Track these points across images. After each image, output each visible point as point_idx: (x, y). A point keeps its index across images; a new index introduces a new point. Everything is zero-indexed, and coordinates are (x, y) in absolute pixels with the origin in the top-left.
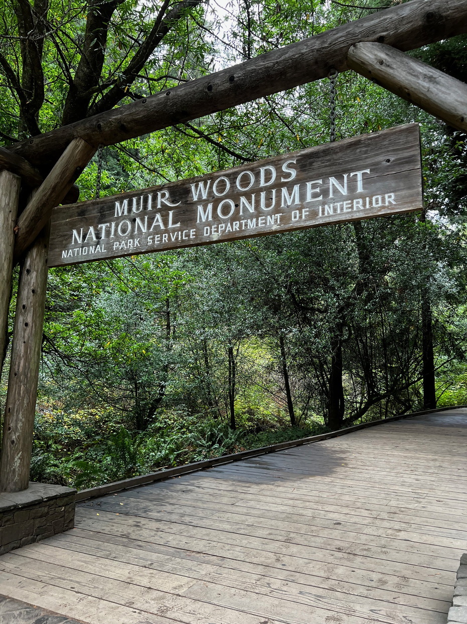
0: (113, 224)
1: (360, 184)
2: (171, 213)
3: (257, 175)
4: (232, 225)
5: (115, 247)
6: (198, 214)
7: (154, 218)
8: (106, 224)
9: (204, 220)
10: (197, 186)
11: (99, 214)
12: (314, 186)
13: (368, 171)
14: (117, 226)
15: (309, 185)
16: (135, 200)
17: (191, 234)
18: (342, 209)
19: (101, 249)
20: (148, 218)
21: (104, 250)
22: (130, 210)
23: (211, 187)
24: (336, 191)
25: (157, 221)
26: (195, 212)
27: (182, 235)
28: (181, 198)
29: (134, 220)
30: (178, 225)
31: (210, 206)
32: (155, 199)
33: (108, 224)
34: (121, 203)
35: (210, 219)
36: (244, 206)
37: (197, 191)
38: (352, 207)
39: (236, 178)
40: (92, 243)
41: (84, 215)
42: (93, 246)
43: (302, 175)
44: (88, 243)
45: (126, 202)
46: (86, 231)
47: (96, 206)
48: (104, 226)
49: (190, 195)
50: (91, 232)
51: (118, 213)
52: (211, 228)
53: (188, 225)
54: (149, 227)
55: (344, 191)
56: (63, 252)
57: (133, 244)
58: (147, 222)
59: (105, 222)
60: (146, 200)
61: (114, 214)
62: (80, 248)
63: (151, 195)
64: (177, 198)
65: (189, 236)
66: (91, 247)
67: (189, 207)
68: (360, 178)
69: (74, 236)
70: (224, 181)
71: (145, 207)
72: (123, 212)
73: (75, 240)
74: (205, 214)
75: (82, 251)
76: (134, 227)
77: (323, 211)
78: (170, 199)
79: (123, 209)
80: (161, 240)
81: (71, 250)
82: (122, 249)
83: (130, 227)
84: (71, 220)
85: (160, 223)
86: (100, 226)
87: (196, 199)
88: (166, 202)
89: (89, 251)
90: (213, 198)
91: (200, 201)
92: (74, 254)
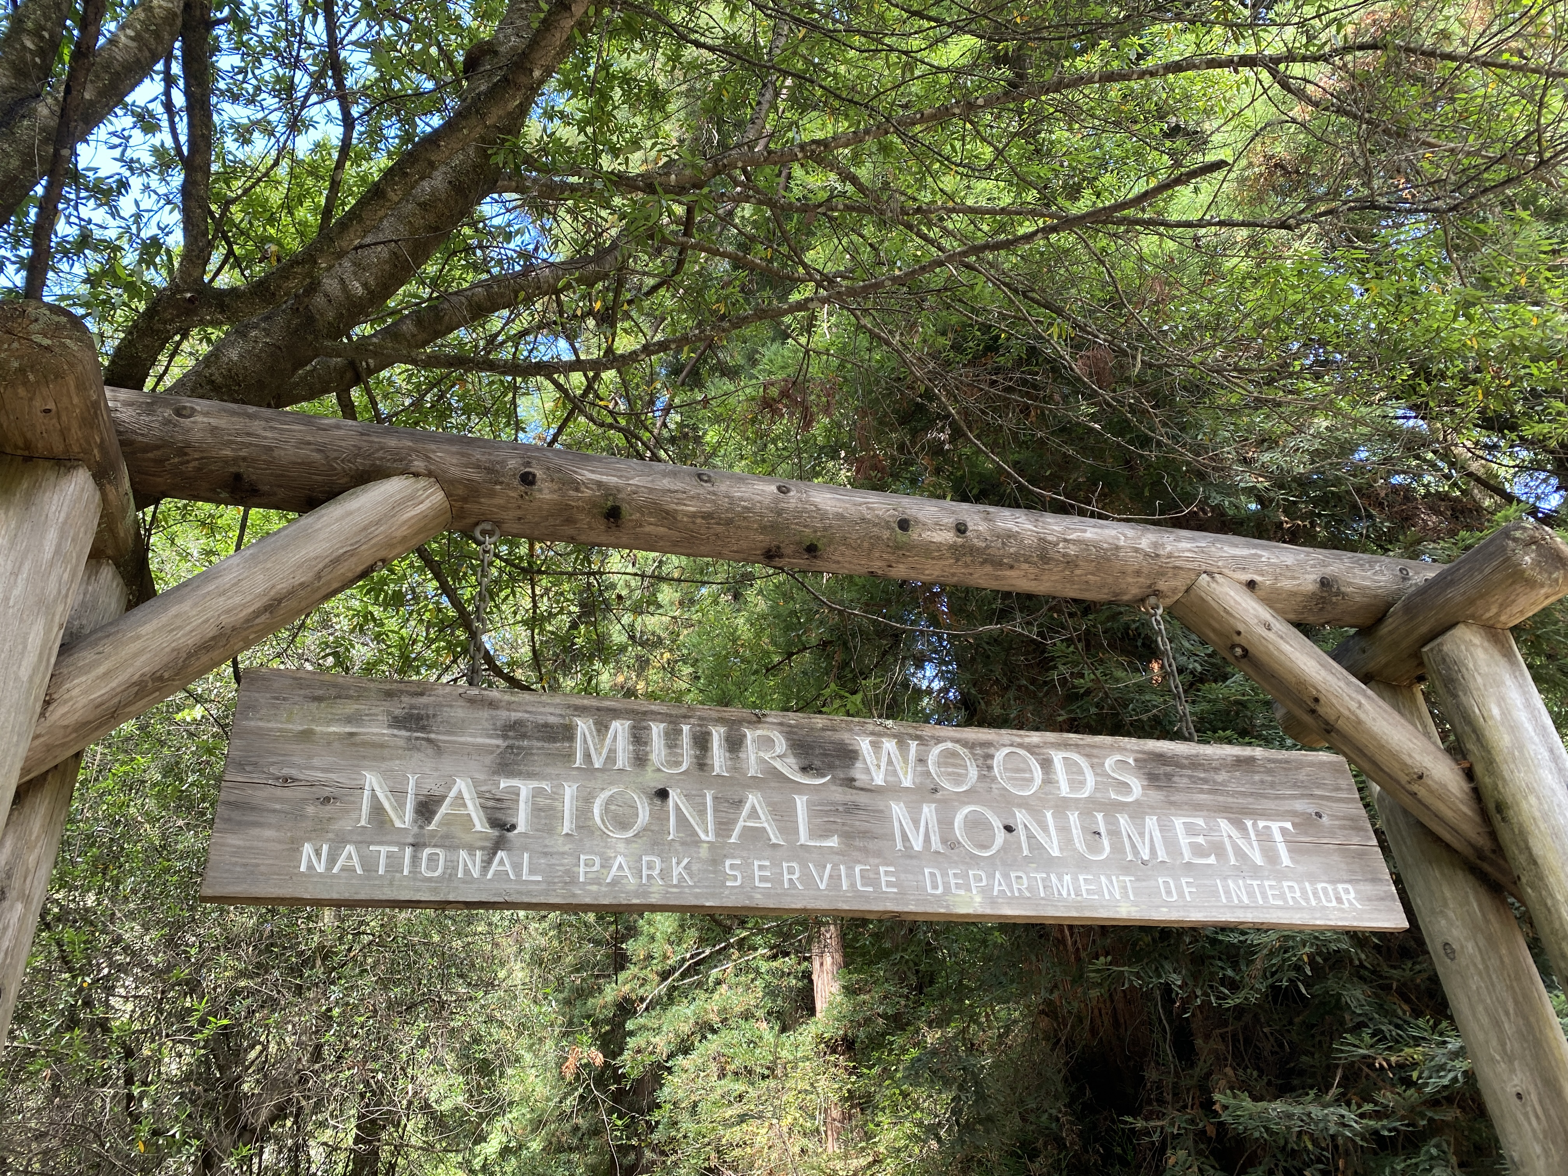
0: (569, 791)
1: (1282, 850)
2: (801, 802)
3: (1046, 764)
4: (1006, 877)
5: (582, 869)
6: (896, 824)
7: (739, 803)
8: (535, 784)
9: (917, 845)
10: (878, 746)
11: (499, 742)
12: (1190, 830)
13: (1288, 825)
14: (587, 798)
15: (1178, 822)
16: (657, 730)
17: (883, 879)
18: (1264, 895)
19: (517, 867)
20: (715, 798)
21: (531, 872)
22: (640, 760)
23: (921, 761)
24: (1240, 853)
25: (754, 815)
26: (883, 816)
27: (851, 876)
28: (831, 767)
29: (663, 794)
30: (833, 842)
31: (928, 811)
32: (734, 744)
33: (546, 785)
34: (602, 728)
35: (936, 843)
36: (1030, 836)
37: (878, 759)
39: (992, 757)
40: (467, 838)
41: (423, 729)
42: (471, 849)
43: (1156, 796)
44: (446, 836)
45: (620, 728)
46: (432, 786)
47: (485, 714)
48: (525, 788)
49: (859, 765)
50: (460, 797)
51: (587, 756)
52: (945, 875)
53: (865, 850)
54: (724, 827)
55: (1259, 860)
56: (308, 849)
57: (665, 874)
58: (716, 810)
59: (530, 776)
60: (702, 742)
61: (570, 756)
62: (402, 845)
63: (717, 734)
64: (817, 763)
65: (874, 882)
66: (463, 854)
67: (862, 799)
68: (1278, 837)
69: (367, 793)
70: (954, 754)
71: (702, 764)
72: (611, 758)
73: (377, 809)
74: (917, 829)
75: (415, 860)
76: (660, 818)
77: (1227, 892)
78: (791, 760)
79: (612, 751)
80: (777, 880)
81: (350, 848)
82: (615, 882)
83: (644, 813)
84: (352, 734)
85: (765, 822)
86: (504, 783)
87: (879, 780)
88: (778, 764)
89: (452, 866)
90: (935, 791)
91: (893, 790)
92: (369, 865)
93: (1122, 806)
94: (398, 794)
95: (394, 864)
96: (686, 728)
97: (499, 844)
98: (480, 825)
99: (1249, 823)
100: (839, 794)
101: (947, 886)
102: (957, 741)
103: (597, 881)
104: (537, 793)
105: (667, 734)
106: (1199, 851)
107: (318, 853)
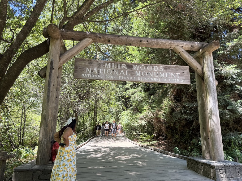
0: (105, 70)
1: (178, 76)
2: (127, 71)
3: (153, 67)
4: (147, 78)
5: (106, 77)
7: (121, 71)
9: (138, 75)
10: (135, 66)
11: (98, 65)
12: (168, 74)
13: (179, 74)
14: (106, 71)
15: (167, 73)
16: (113, 64)
17: (134, 78)
18: (174, 81)
20: (118, 71)
22: (111, 67)
23: (140, 67)
24: (173, 76)
26: (135, 72)
27: (131, 78)
28: (130, 68)
29: (113, 70)
30: (130, 75)
31: (140, 72)
32: (121, 65)
34: (108, 64)
35: (140, 75)
36: (150, 75)
38: (177, 81)
39: (147, 67)
40: (96, 74)
41: (91, 64)
42: (96, 75)
43: (165, 70)
44: (94, 74)
45: (110, 64)
46: (93, 69)
47: (97, 62)
48: (101, 69)
49: (133, 67)
50: (95, 70)
51: (106, 66)
52: (140, 78)
53: (133, 76)
54: (119, 73)
55: (175, 77)
56: (82, 74)
57: (113, 77)
58: (118, 72)
59: (101, 68)
60: (117, 65)
61: (105, 67)
62: (90, 74)
63: (119, 64)
64: (129, 67)
65: (133, 79)
66: (95, 75)
67: (133, 71)
68: (178, 75)
69: (87, 70)
70: (143, 66)
71: (117, 67)
72: (109, 67)
73: (88, 71)
74: (138, 74)
75: (91, 76)
76: (113, 72)
77: (170, 80)
78: (126, 67)
79: (109, 66)
80: (124, 78)
81: (86, 74)
82: (109, 78)
83: (112, 72)
84: (85, 64)
85: (123, 73)
86: (99, 69)
87: (135, 69)
88: (125, 68)
89: (94, 76)
90: (141, 70)
91: (136, 70)
92: (87, 76)
93: (160, 72)
94: (90, 70)
95: (89, 76)
96: (116, 64)
97: (99, 74)
98: (97, 73)
99: (175, 73)
100: (131, 70)
101: (140, 79)
102: (144, 65)
103: (107, 78)
104: (102, 70)
105: (114, 65)
106: (168, 76)
107: (83, 75)
